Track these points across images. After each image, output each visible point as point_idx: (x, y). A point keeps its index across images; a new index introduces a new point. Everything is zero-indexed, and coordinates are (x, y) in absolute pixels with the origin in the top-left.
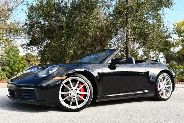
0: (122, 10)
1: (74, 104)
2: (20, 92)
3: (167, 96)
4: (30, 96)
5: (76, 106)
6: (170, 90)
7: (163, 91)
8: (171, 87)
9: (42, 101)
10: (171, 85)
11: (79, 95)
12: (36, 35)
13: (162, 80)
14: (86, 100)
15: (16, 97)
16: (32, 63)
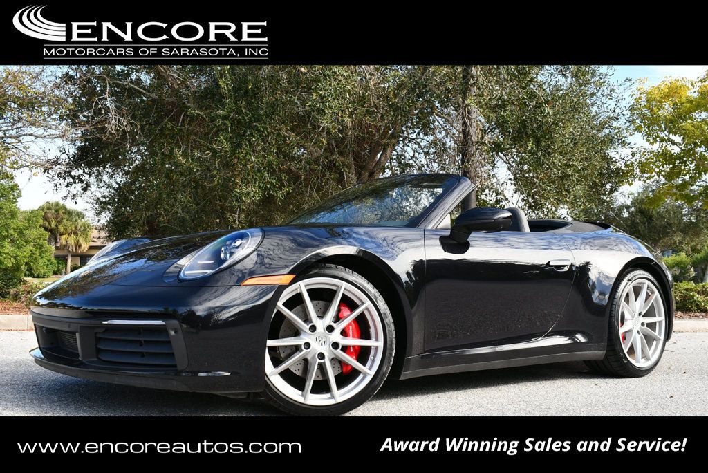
2: (98, 340)
3: (648, 359)
4: (142, 355)
5: (328, 395)
6: (660, 334)
7: (635, 340)
8: (660, 322)
9: (195, 374)
10: (660, 318)
11: (339, 350)
12: (109, 123)
13: (632, 296)
14: (370, 369)
15: (80, 358)
16: (64, 243)
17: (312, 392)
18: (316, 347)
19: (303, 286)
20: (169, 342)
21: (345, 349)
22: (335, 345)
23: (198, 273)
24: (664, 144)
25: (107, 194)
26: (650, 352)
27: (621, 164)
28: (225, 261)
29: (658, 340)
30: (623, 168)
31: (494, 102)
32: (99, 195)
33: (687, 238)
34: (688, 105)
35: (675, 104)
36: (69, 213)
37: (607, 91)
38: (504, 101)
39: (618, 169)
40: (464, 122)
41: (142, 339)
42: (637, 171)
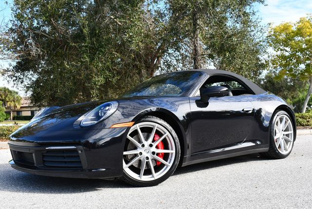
0: (187, 5)
1: (148, 172)
2: (43, 156)
3: (286, 150)
4: (65, 162)
6: (291, 139)
7: (281, 142)
8: (291, 134)
9: (90, 170)
10: (292, 132)
11: (155, 155)
12: (32, 51)
13: (279, 122)
14: (169, 163)
15: (35, 165)
16: (9, 105)
17: (144, 175)
18: (145, 154)
19: (138, 126)
20: (79, 156)
21: (158, 154)
22: (153, 153)
23: (89, 123)
24: (282, 52)
25: (29, 83)
26: (287, 147)
27: (263, 62)
28: (102, 117)
29: (290, 141)
30: (265, 63)
31: (209, 36)
32: (26, 84)
33: (290, 93)
34: (293, 34)
35: (287, 34)
36: (10, 92)
37: (260, 29)
38: (213, 35)
39: (263, 64)
40: (195, 45)
41: (65, 155)
42: (270, 64)
